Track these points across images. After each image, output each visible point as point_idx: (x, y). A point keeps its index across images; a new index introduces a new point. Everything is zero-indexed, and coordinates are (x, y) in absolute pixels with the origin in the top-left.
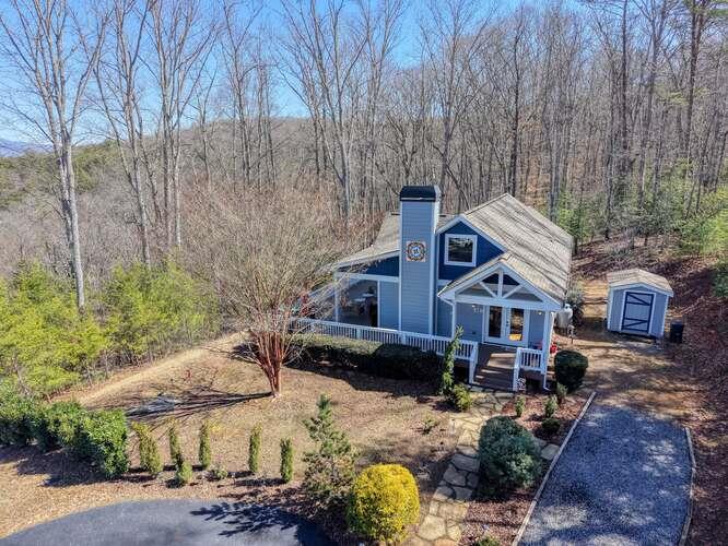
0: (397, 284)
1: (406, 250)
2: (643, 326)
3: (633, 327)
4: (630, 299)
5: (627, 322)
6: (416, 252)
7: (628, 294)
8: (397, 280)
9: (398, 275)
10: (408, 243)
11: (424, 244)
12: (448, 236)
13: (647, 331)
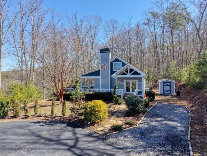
0: (100, 78)
1: (102, 67)
2: (169, 92)
3: (166, 92)
4: (165, 84)
5: (165, 91)
6: (105, 67)
7: (164, 83)
8: (100, 77)
9: (100, 76)
10: (102, 65)
11: (107, 64)
12: (113, 63)
13: (170, 93)
